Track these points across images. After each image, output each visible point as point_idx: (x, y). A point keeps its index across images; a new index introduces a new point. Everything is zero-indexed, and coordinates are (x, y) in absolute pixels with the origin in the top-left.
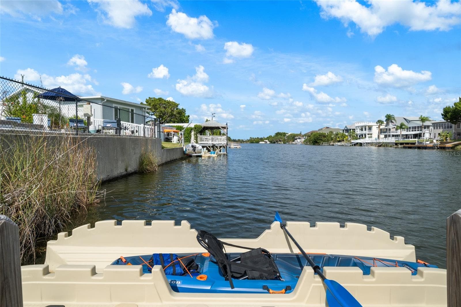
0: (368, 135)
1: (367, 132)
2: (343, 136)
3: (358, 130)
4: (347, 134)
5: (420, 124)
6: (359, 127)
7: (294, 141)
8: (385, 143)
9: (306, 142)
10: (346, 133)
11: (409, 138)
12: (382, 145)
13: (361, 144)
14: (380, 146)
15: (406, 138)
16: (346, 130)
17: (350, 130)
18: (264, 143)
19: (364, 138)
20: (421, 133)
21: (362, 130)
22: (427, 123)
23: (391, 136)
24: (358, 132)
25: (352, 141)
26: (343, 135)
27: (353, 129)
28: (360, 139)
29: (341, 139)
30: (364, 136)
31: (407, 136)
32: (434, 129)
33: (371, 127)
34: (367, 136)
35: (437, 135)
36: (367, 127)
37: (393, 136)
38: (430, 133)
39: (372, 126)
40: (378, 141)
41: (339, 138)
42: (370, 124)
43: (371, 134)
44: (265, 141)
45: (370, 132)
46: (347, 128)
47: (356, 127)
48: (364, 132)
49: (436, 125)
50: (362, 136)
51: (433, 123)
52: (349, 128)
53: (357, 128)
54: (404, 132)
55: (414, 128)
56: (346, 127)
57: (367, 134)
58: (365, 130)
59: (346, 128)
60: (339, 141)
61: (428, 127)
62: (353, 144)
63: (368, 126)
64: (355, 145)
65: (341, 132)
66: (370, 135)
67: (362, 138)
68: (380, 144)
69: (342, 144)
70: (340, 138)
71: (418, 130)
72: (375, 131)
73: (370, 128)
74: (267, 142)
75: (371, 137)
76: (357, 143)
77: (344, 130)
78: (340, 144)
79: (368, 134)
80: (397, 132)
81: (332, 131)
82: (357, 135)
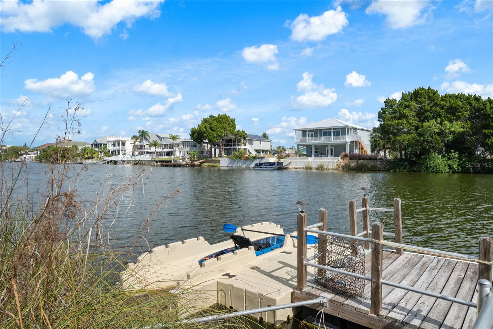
0: (122, 152)
1: (120, 148)
2: (93, 152)
3: (110, 145)
4: (97, 149)
5: (171, 142)
6: (111, 141)
7: (18, 157)
8: (142, 160)
9: (39, 159)
10: (95, 148)
11: (162, 155)
12: (138, 163)
13: (115, 162)
14: (136, 164)
15: (160, 156)
16: (95, 145)
17: (101, 145)
19: (117, 155)
20: (173, 151)
21: (114, 145)
22: (177, 141)
23: (146, 153)
24: (110, 147)
25: (105, 158)
26: (92, 151)
27: (104, 144)
28: (112, 155)
29: (90, 155)
30: (117, 153)
31: (161, 154)
32: (184, 147)
33: (124, 142)
34: (121, 152)
35: (186, 153)
36: (120, 142)
37: (148, 153)
38: (181, 151)
39: (126, 141)
40: (133, 158)
41: (87, 154)
42: (123, 139)
43: (125, 151)
45: (123, 148)
46: (96, 142)
47: (108, 141)
48: (117, 148)
49: (185, 144)
50: (114, 153)
51: (182, 142)
52: (99, 142)
53: (109, 143)
54: (159, 150)
55: (166, 145)
56: (95, 141)
57: (120, 151)
58: (119, 145)
59: (95, 143)
60: (89, 158)
61: (178, 145)
62: (106, 161)
63: (122, 141)
64: (108, 163)
65: (90, 146)
66: (124, 152)
67: (115, 155)
68: (136, 162)
69: (93, 162)
70: (89, 154)
71: (170, 148)
72: (129, 147)
73: (123, 143)
75: (125, 154)
76: (111, 161)
77: (92, 145)
78: (90, 162)
79: (122, 151)
80: (150, 149)
81: (76, 145)
82: (109, 151)
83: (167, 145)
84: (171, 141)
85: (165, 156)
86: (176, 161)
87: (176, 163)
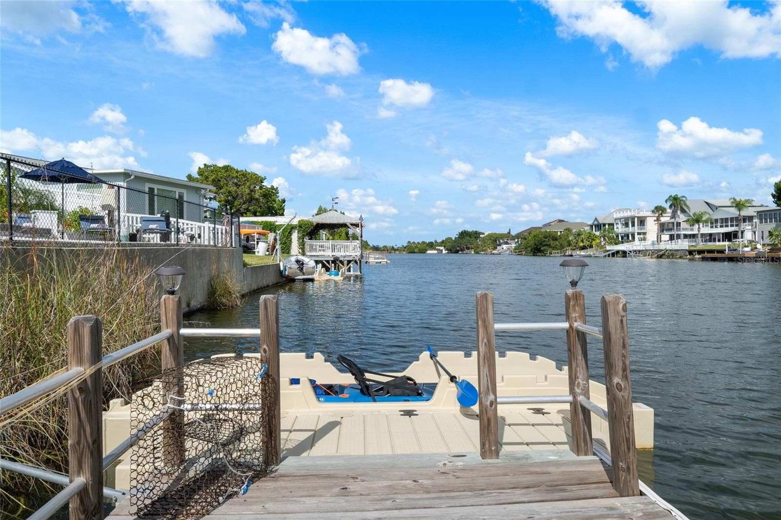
0: (639, 236)
1: (636, 229)
2: (592, 238)
3: (620, 226)
4: (598, 233)
5: (734, 214)
6: (620, 219)
7: (495, 248)
8: (670, 250)
9: (518, 251)
10: (596, 231)
11: (715, 241)
12: (664, 254)
13: (624, 254)
14: (660, 257)
15: (710, 241)
16: (595, 226)
17: (604, 225)
18: (435, 252)
19: (631, 241)
20: (737, 232)
21: (626, 225)
22: (745, 212)
23: (682, 236)
24: (620, 229)
25: (608, 248)
26: (590, 236)
27: (609, 225)
28: (622, 243)
29: (587, 243)
30: (630, 238)
31: (711, 237)
32: (761, 222)
33: (642, 219)
34: (636, 237)
35: (766, 234)
36: (636, 219)
37: (686, 236)
38: (754, 229)
39: (646, 217)
40: (656, 247)
41: (582, 241)
42: (641, 214)
43: (645, 234)
44: (437, 250)
45: (641, 230)
46: (598, 221)
47: (616, 219)
48: (630, 229)
49: (764, 216)
50: (626, 238)
51: (758, 212)
52: (601, 222)
53: (618, 221)
54: (706, 230)
55: (725, 222)
56: (596, 219)
57: (636, 234)
58: (633, 225)
59: (596, 223)
60: (584, 248)
61: (750, 218)
62: (610, 252)
63: (638, 218)
64: (613, 255)
65: (587, 229)
66: (642, 236)
67: (627, 242)
68: (661, 253)
69: (588, 254)
70: (585, 241)
71: (732, 226)
72: (652, 227)
73: (641, 221)
74: (442, 251)
75: (644, 239)
76: (618, 252)
77: (591, 226)
78: (584, 254)
79: (639, 234)
80: (692, 230)
81: (569, 228)
82: (617, 236)
83: (727, 219)
84: (734, 212)
85: (719, 241)
86: (735, 250)
87: (734, 254)
